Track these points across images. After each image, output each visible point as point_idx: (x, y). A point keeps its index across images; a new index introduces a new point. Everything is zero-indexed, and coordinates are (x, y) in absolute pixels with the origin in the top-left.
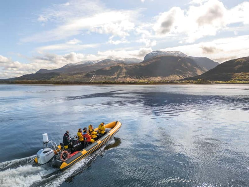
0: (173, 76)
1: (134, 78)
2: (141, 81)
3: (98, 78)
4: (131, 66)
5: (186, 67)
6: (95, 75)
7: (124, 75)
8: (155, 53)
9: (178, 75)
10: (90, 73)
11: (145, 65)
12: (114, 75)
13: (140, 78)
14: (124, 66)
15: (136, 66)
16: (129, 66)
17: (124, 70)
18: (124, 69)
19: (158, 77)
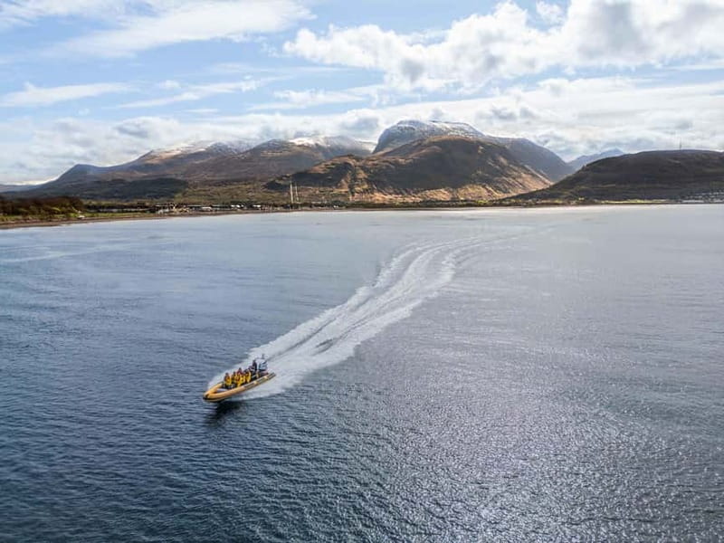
0: (474, 188)
1: (390, 194)
2: (409, 200)
3: (305, 194)
4: (374, 164)
5: (497, 167)
6: (293, 186)
7: (366, 186)
8: (407, 126)
9: (484, 187)
10: (277, 181)
11: (408, 161)
12: (341, 187)
13: (403, 192)
14: (358, 163)
15: (387, 164)
16: (370, 163)
17: (362, 175)
18: (362, 172)
19: (442, 190)
